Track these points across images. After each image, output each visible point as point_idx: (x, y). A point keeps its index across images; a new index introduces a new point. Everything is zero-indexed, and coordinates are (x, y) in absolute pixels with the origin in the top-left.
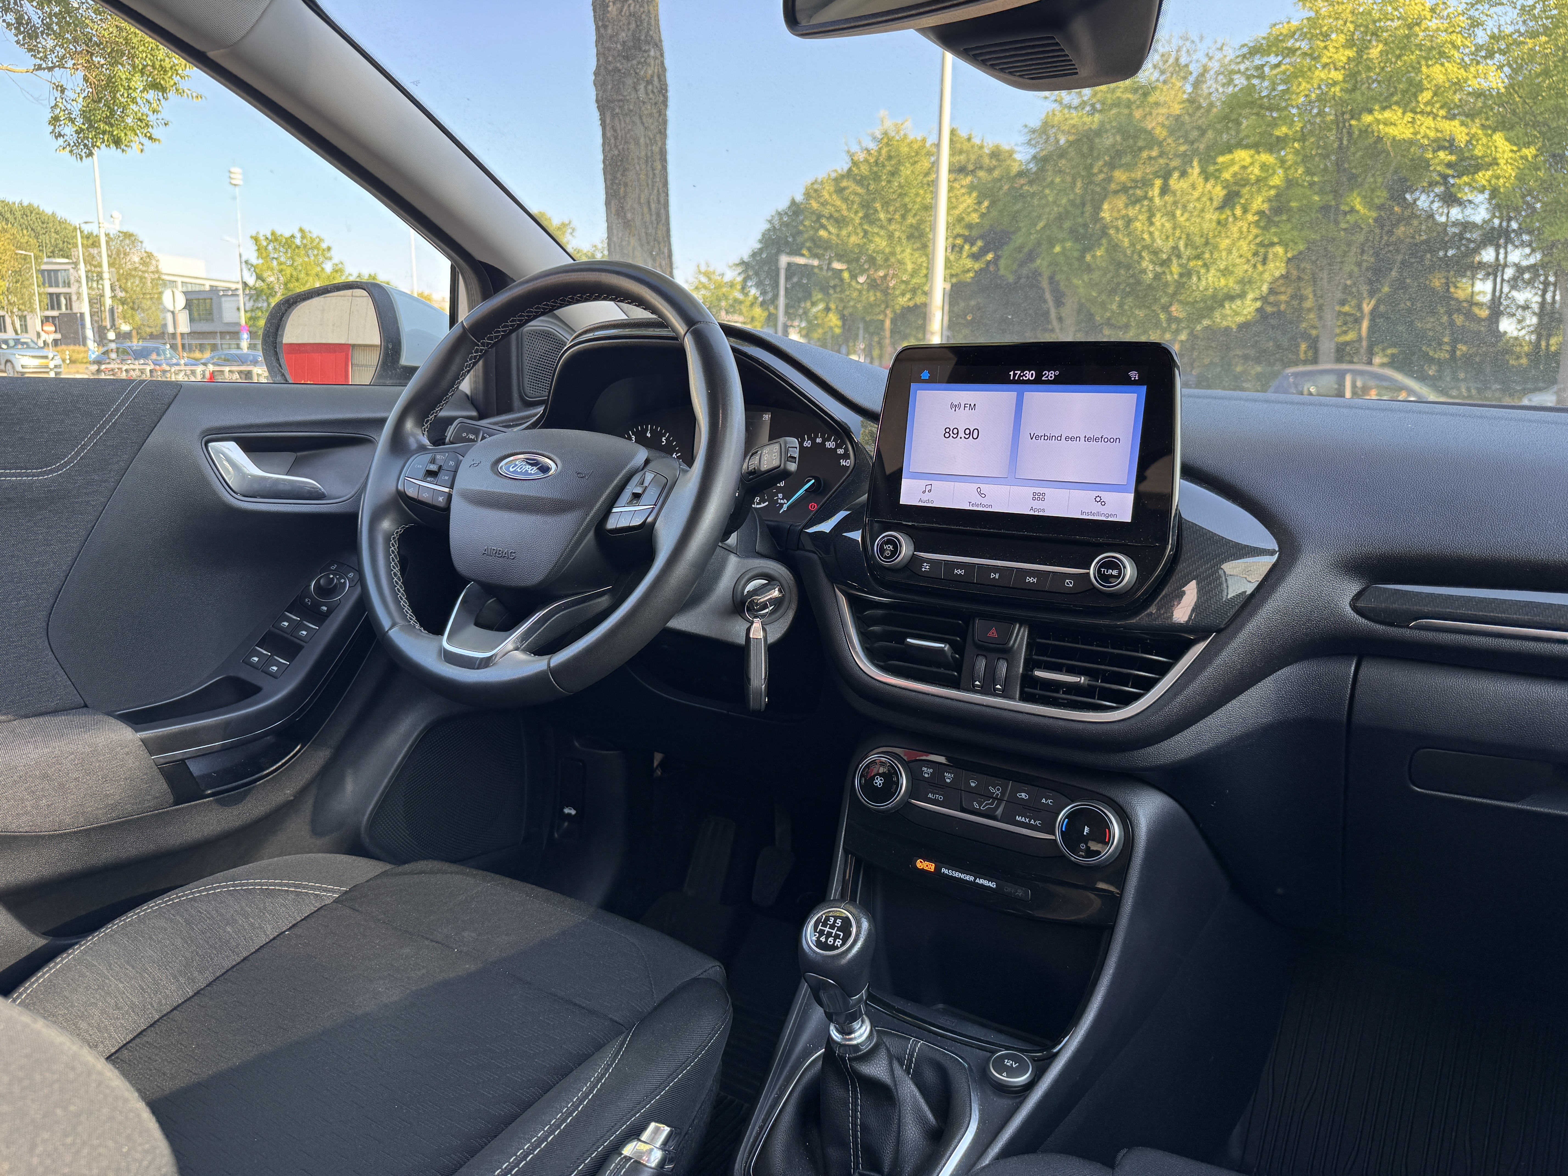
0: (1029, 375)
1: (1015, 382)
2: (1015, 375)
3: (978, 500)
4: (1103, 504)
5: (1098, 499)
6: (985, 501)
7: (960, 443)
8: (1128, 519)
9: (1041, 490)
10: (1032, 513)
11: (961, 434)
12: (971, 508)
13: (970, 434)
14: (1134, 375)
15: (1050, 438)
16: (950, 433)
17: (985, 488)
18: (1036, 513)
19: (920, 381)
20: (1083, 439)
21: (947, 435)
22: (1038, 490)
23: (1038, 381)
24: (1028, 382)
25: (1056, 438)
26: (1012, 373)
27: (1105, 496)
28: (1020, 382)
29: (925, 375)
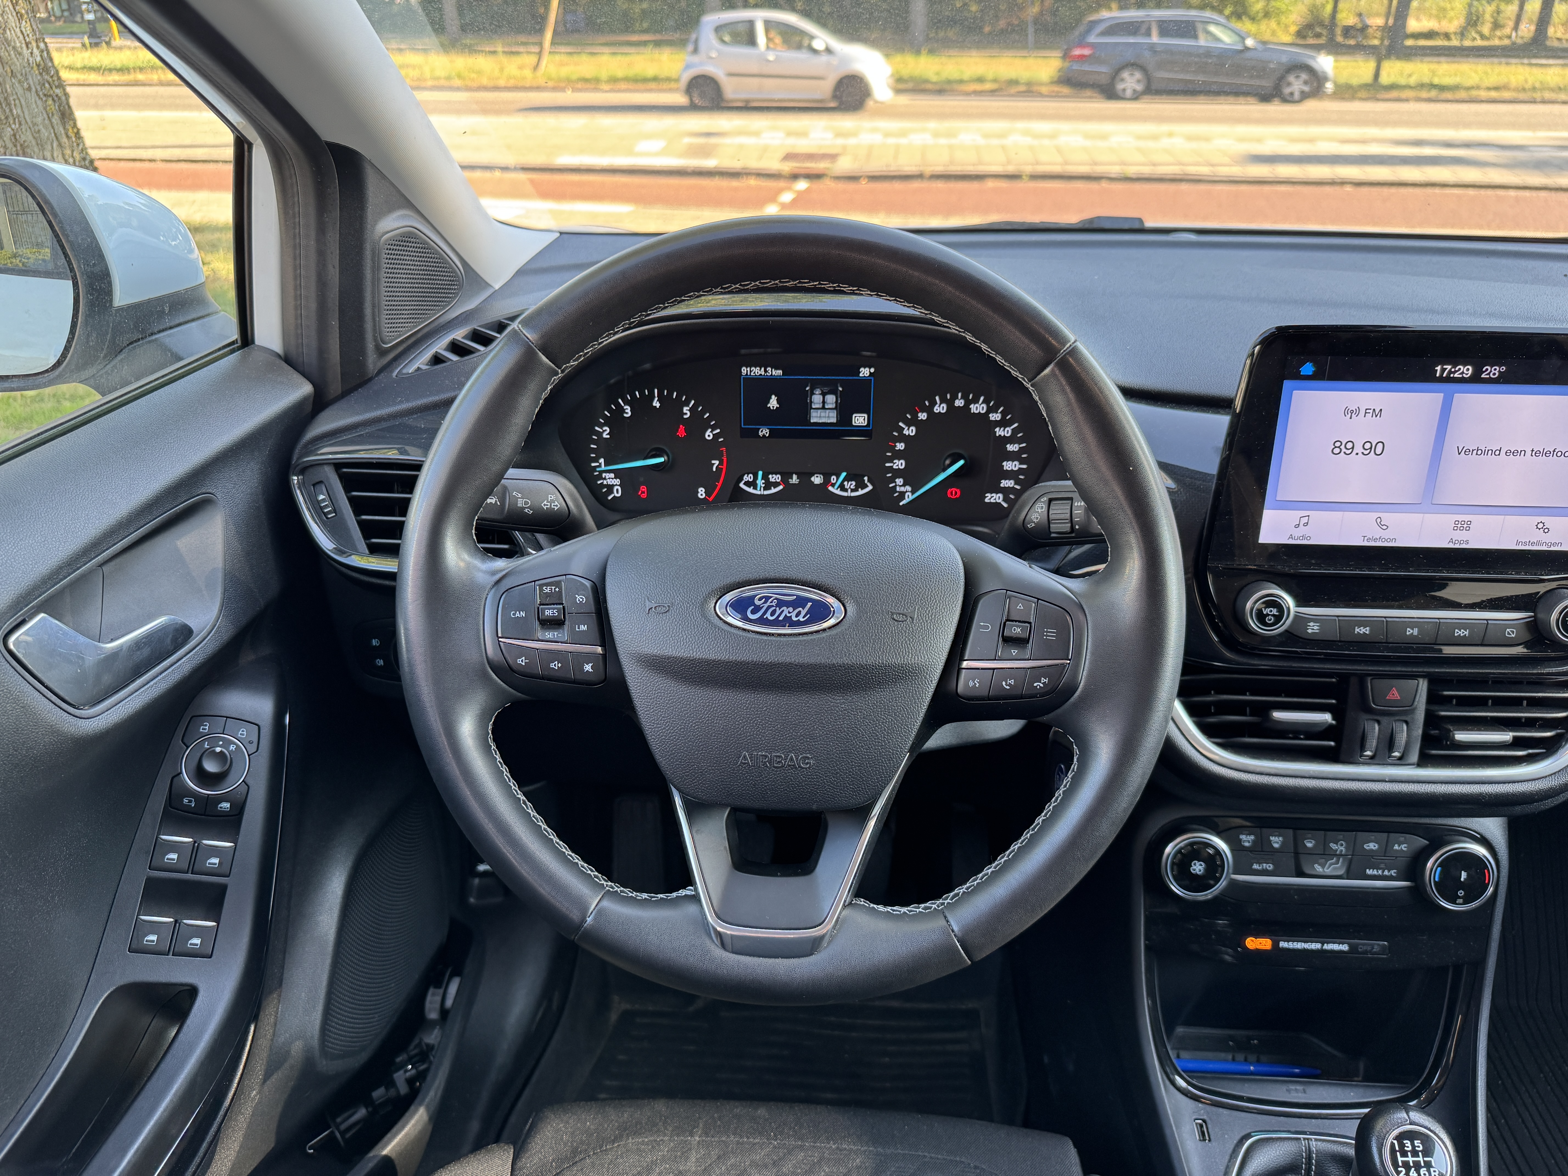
0: (1467, 371)
1: (1441, 380)
2: (1443, 370)
3: (1378, 533)
4: (1546, 530)
5: (1540, 526)
6: (1386, 534)
7: (1357, 461)
9: (1466, 518)
10: (1451, 546)
11: (1358, 449)
12: (1366, 544)
13: (1370, 448)
15: (1485, 452)
16: (1339, 447)
17: (1387, 518)
18: (1457, 546)
19: (1297, 376)
20: (1529, 453)
21: (1337, 451)
22: (1460, 518)
23: (1476, 379)
24: (1462, 380)
25: (1493, 452)
26: (1439, 368)
27: (1549, 521)
28: (1449, 380)
29: (1308, 369)
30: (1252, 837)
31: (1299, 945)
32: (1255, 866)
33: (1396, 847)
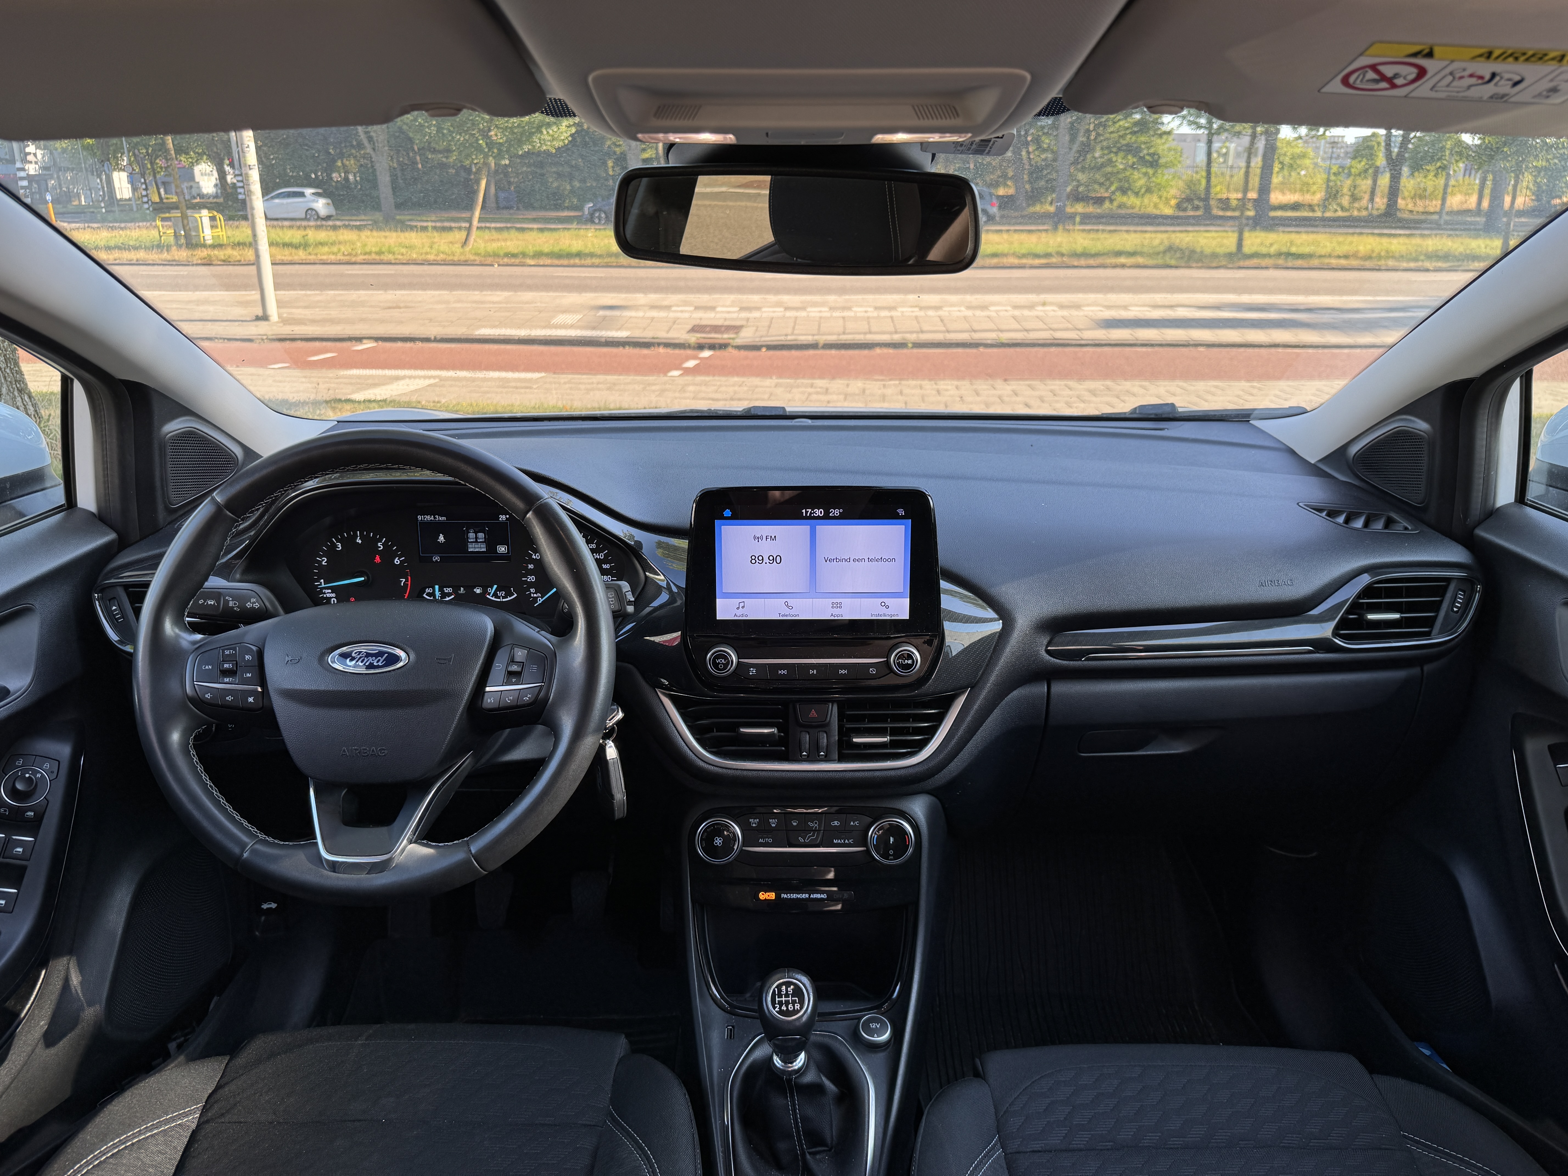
0: (819, 512)
1: (806, 518)
2: (807, 512)
3: (787, 611)
4: (887, 607)
5: (883, 604)
6: (792, 612)
7: (766, 567)
8: (906, 616)
9: (839, 600)
10: (832, 618)
11: (766, 560)
12: (781, 618)
13: (773, 559)
14: (901, 512)
15: (841, 560)
16: (755, 559)
17: (791, 602)
18: (836, 618)
19: (723, 518)
20: (867, 560)
21: (753, 561)
22: (835, 600)
23: (826, 517)
24: (818, 518)
25: (846, 560)
26: (804, 511)
27: (888, 601)
28: (811, 518)
29: (727, 513)
30: (758, 820)
31: (794, 896)
32: (760, 841)
33: (852, 823)
